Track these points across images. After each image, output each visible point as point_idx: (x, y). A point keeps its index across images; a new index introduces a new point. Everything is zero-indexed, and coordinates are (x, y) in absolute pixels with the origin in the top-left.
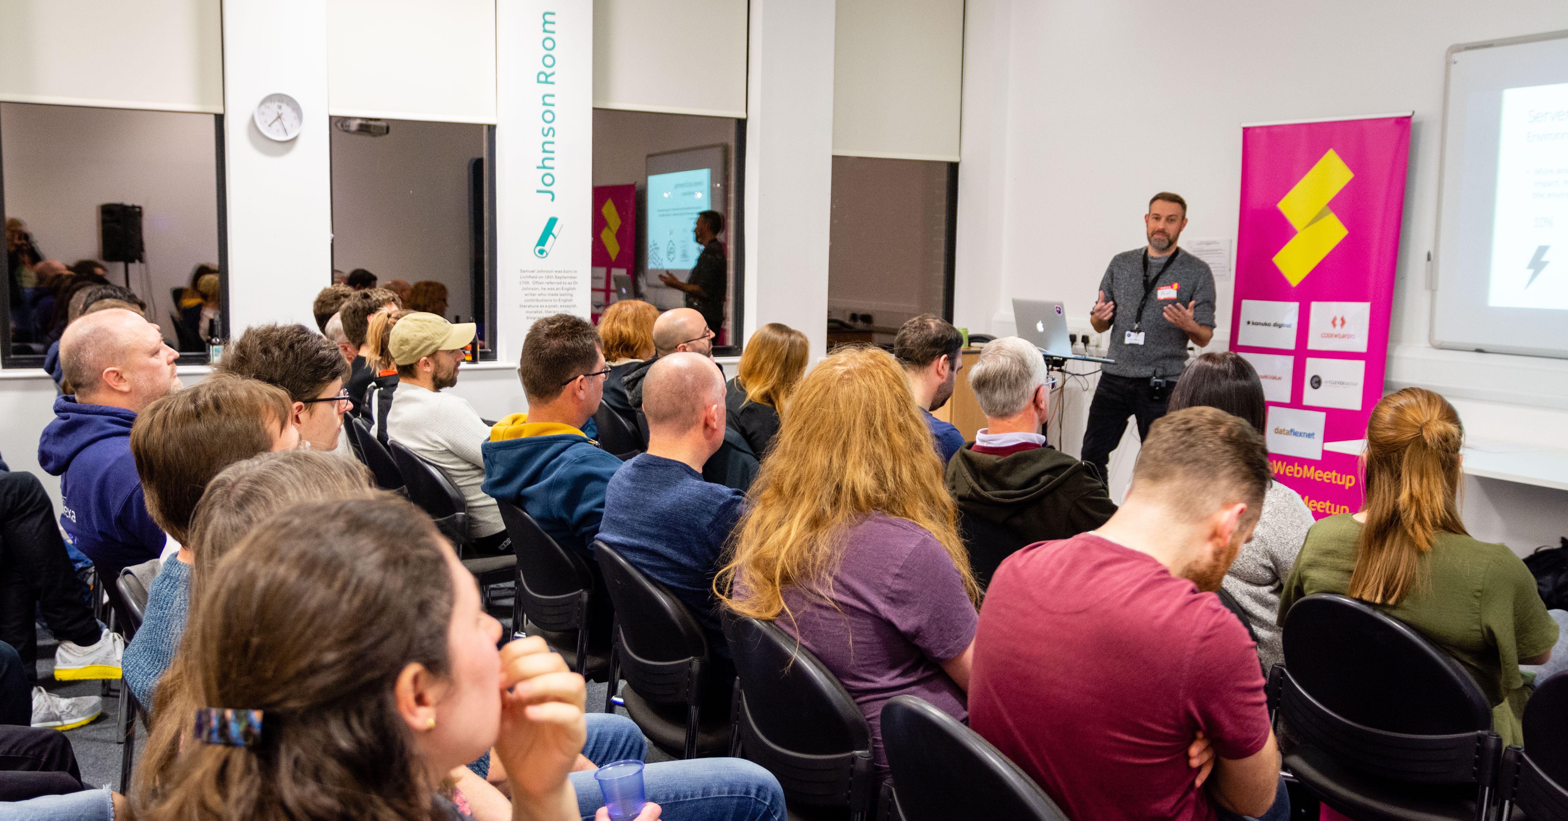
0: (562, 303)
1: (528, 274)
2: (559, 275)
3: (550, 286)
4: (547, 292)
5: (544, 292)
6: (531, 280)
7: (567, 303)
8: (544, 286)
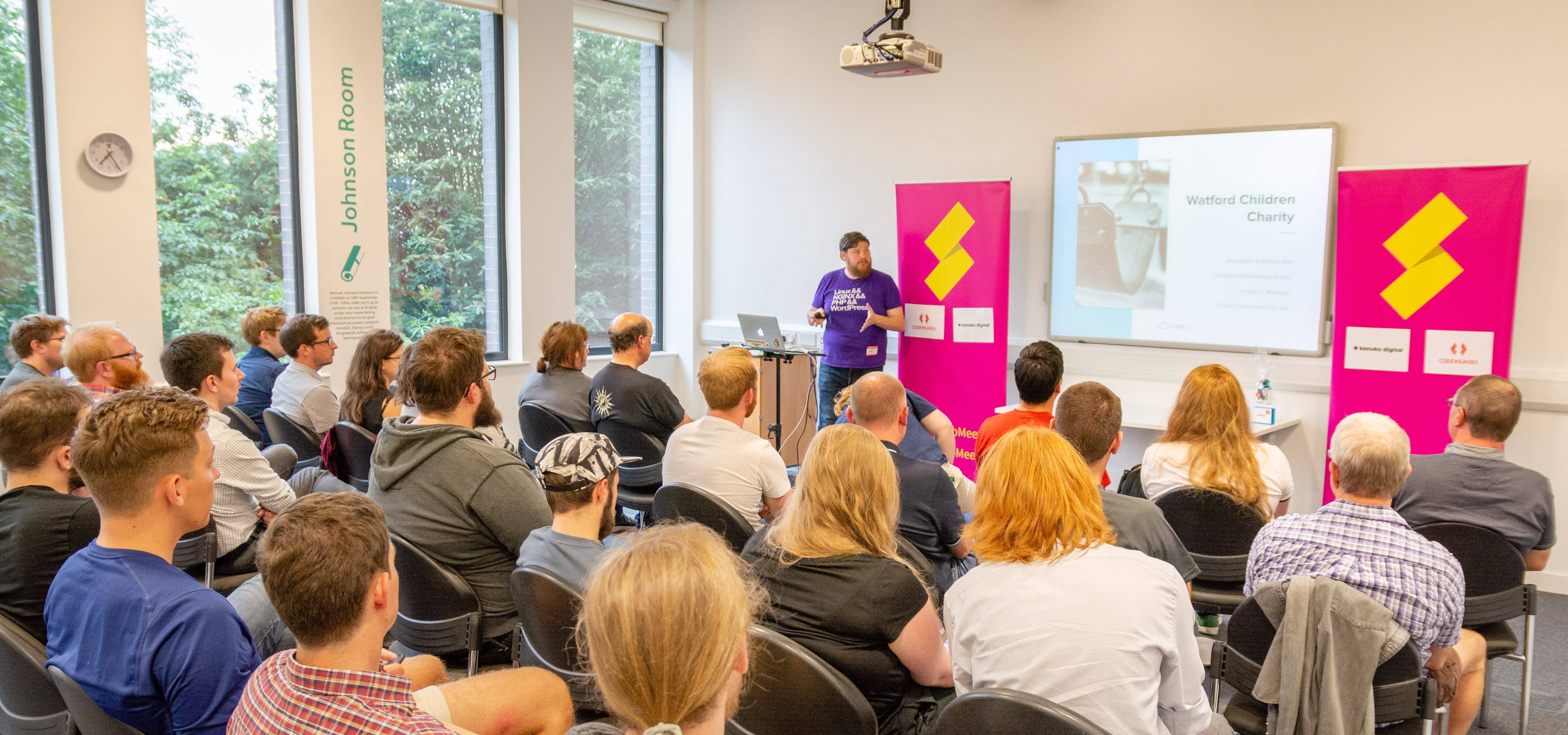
0: (366, 320)
1: (337, 295)
2: (363, 295)
3: (356, 305)
4: (353, 310)
5: (351, 311)
6: (339, 301)
7: (371, 320)
8: (350, 305)
